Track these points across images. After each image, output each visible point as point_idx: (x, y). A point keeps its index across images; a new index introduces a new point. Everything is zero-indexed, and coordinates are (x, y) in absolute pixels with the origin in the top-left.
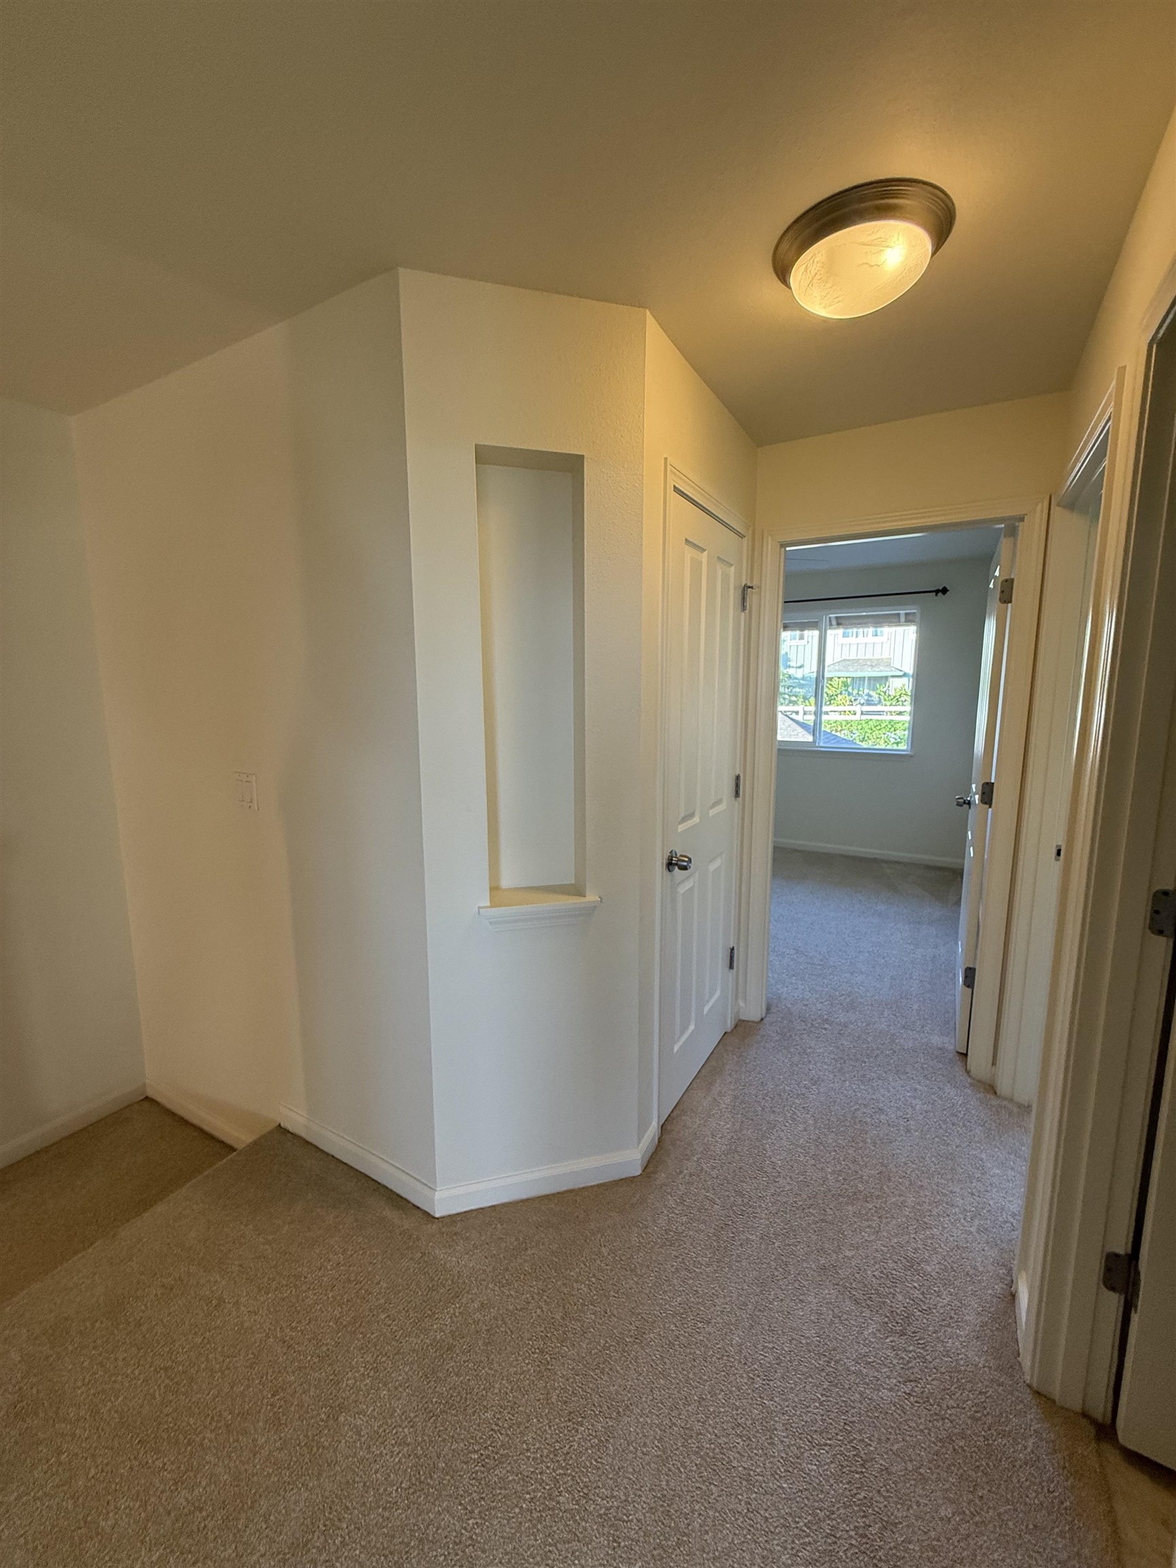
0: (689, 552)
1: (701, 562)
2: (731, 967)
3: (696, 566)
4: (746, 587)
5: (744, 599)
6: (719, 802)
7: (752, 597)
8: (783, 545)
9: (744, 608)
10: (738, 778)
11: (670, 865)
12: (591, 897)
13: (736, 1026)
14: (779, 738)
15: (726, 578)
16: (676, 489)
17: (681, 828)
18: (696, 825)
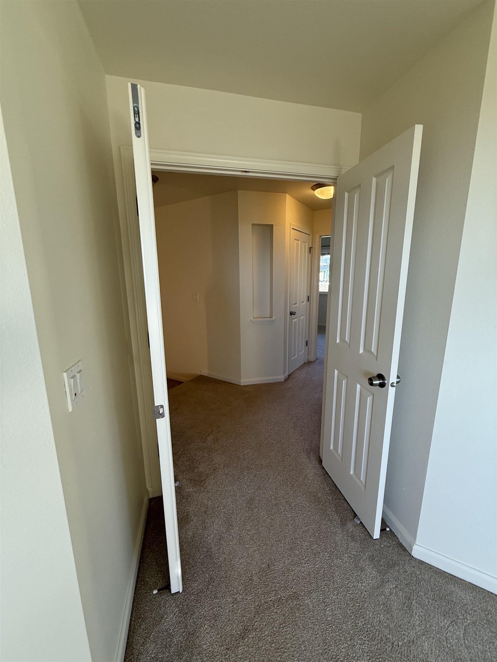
0: (296, 241)
1: (299, 244)
2: (307, 346)
3: (297, 244)
4: (311, 248)
5: (310, 251)
6: (303, 302)
7: (313, 250)
8: (321, 236)
9: (310, 253)
10: (309, 296)
11: (291, 314)
12: (274, 318)
13: (308, 362)
14: (320, 291)
15: (305, 246)
16: (293, 229)
17: (294, 306)
18: (297, 306)
